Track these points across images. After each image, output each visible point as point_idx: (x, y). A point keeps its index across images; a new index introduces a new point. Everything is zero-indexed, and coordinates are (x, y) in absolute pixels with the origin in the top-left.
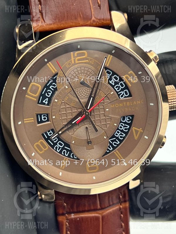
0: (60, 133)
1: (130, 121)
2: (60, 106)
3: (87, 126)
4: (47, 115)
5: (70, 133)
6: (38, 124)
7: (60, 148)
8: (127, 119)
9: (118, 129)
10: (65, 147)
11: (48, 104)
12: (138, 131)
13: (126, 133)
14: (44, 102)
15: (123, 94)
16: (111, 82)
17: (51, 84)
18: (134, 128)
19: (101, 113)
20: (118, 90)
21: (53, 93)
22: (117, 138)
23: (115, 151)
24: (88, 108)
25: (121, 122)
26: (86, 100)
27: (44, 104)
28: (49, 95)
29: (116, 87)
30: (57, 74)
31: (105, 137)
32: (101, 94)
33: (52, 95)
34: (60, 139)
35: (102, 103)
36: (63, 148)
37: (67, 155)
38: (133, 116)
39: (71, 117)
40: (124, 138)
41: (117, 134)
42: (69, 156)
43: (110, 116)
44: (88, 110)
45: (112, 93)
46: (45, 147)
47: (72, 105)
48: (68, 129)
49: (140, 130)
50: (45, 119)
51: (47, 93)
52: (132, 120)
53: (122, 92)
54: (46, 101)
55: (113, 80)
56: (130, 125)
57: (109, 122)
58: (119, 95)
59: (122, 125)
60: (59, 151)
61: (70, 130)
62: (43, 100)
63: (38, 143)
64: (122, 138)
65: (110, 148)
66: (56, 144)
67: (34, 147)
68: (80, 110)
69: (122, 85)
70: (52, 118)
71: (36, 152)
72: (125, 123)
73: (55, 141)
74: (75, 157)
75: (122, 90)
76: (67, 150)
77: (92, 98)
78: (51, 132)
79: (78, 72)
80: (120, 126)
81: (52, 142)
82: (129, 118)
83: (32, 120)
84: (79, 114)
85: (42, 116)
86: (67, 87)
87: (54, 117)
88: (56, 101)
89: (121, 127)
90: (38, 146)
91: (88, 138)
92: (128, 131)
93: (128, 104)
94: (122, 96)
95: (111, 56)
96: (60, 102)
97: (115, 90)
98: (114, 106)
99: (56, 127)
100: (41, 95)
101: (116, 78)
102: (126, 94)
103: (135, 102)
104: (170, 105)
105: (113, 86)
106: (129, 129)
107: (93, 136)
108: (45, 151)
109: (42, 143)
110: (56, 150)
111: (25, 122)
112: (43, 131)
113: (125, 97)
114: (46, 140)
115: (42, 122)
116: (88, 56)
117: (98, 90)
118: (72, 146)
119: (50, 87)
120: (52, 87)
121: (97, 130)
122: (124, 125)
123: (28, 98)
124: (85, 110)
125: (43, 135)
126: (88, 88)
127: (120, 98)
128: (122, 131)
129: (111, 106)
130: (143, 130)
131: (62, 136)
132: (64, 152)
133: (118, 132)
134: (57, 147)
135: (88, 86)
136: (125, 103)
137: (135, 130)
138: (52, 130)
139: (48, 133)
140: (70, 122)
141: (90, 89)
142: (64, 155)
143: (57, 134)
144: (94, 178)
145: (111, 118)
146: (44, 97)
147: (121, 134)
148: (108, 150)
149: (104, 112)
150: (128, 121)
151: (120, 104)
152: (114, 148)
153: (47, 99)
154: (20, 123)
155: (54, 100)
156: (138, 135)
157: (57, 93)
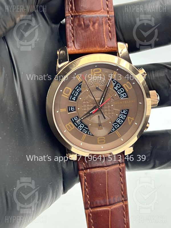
0: (82, 118)
1: (127, 113)
2: (83, 102)
3: (99, 115)
4: (75, 107)
5: (88, 119)
6: (69, 112)
7: (81, 128)
8: (125, 112)
9: (119, 118)
10: (85, 128)
11: (75, 101)
12: (131, 119)
13: (124, 120)
14: (73, 99)
15: (123, 96)
16: (115, 88)
17: (78, 88)
18: (128, 118)
19: (108, 107)
20: (120, 93)
21: (79, 93)
22: (118, 123)
23: (116, 131)
24: (100, 104)
25: (121, 113)
26: (99, 99)
27: (73, 100)
28: (76, 95)
29: (119, 91)
30: (82, 82)
31: (110, 122)
32: (109, 96)
33: (78, 95)
34: (81, 123)
35: (109, 101)
36: (84, 128)
37: (86, 133)
38: (128, 110)
39: (89, 109)
40: (122, 123)
41: (118, 121)
42: (87, 133)
43: (114, 109)
44: (100, 105)
45: (116, 95)
46: (72, 127)
47: (90, 101)
48: (87, 117)
49: (133, 119)
50: (73, 109)
51: (75, 93)
52: (128, 112)
53: (122, 94)
54: (74, 99)
55: (116, 87)
56: (126, 115)
57: (113, 113)
58: (120, 96)
59: (121, 115)
60: (81, 130)
61: (88, 117)
62: (72, 98)
63: (68, 124)
64: (121, 124)
65: (113, 129)
66: (79, 125)
67: (65, 127)
68: (95, 105)
69: (122, 90)
70: (77, 109)
71: (67, 130)
72: (123, 114)
73: (79, 123)
74: (90, 134)
75: (122, 93)
76: (86, 130)
77: (103, 98)
78: (76, 118)
79: (95, 82)
80: (120, 115)
81: (77, 124)
82: (126, 111)
83: (65, 110)
84: (95, 108)
85: (71, 107)
86: (87, 90)
87: (79, 109)
88: (80, 99)
89: (120, 117)
90: (68, 126)
91: (100, 122)
92: (125, 119)
93: (126, 102)
94: (122, 97)
95: (116, 72)
96: (83, 100)
97: (118, 93)
98: (116, 103)
99: (80, 115)
100: (71, 94)
101: (118, 86)
102: (125, 96)
103: (130, 101)
104: (153, 104)
105: (116, 91)
106: (125, 118)
107: (102, 121)
108: (72, 129)
109: (70, 124)
110: (79, 129)
111: (61, 111)
112: (72, 117)
113: (124, 98)
114: (73, 123)
115: (71, 111)
116: (101, 72)
117: (107, 93)
118: (89, 127)
119: (77, 90)
120: (78, 90)
121: (105, 118)
122: (122, 115)
123: (63, 97)
124: (98, 105)
125: (71, 119)
126: (101, 92)
127: (120, 98)
128: (121, 119)
129: (115, 103)
130: (135, 118)
131: (83, 120)
132: (84, 131)
133: (119, 120)
134: (79, 128)
135: (101, 90)
136: (123, 102)
137: (129, 119)
138: (77, 117)
139: (75, 118)
140: (88, 113)
141: (102, 92)
142: (84, 132)
143: (80, 120)
144: (102, 147)
145: (114, 111)
146: (73, 96)
147: (120, 121)
148: (112, 130)
149: (110, 107)
150: (125, 113)
151: (121, 102)
152: (116, 129)
153: (75, 97)
154: (58, 112)
155: (79, 98)
156: (131, 122)
157: (81, 94)
